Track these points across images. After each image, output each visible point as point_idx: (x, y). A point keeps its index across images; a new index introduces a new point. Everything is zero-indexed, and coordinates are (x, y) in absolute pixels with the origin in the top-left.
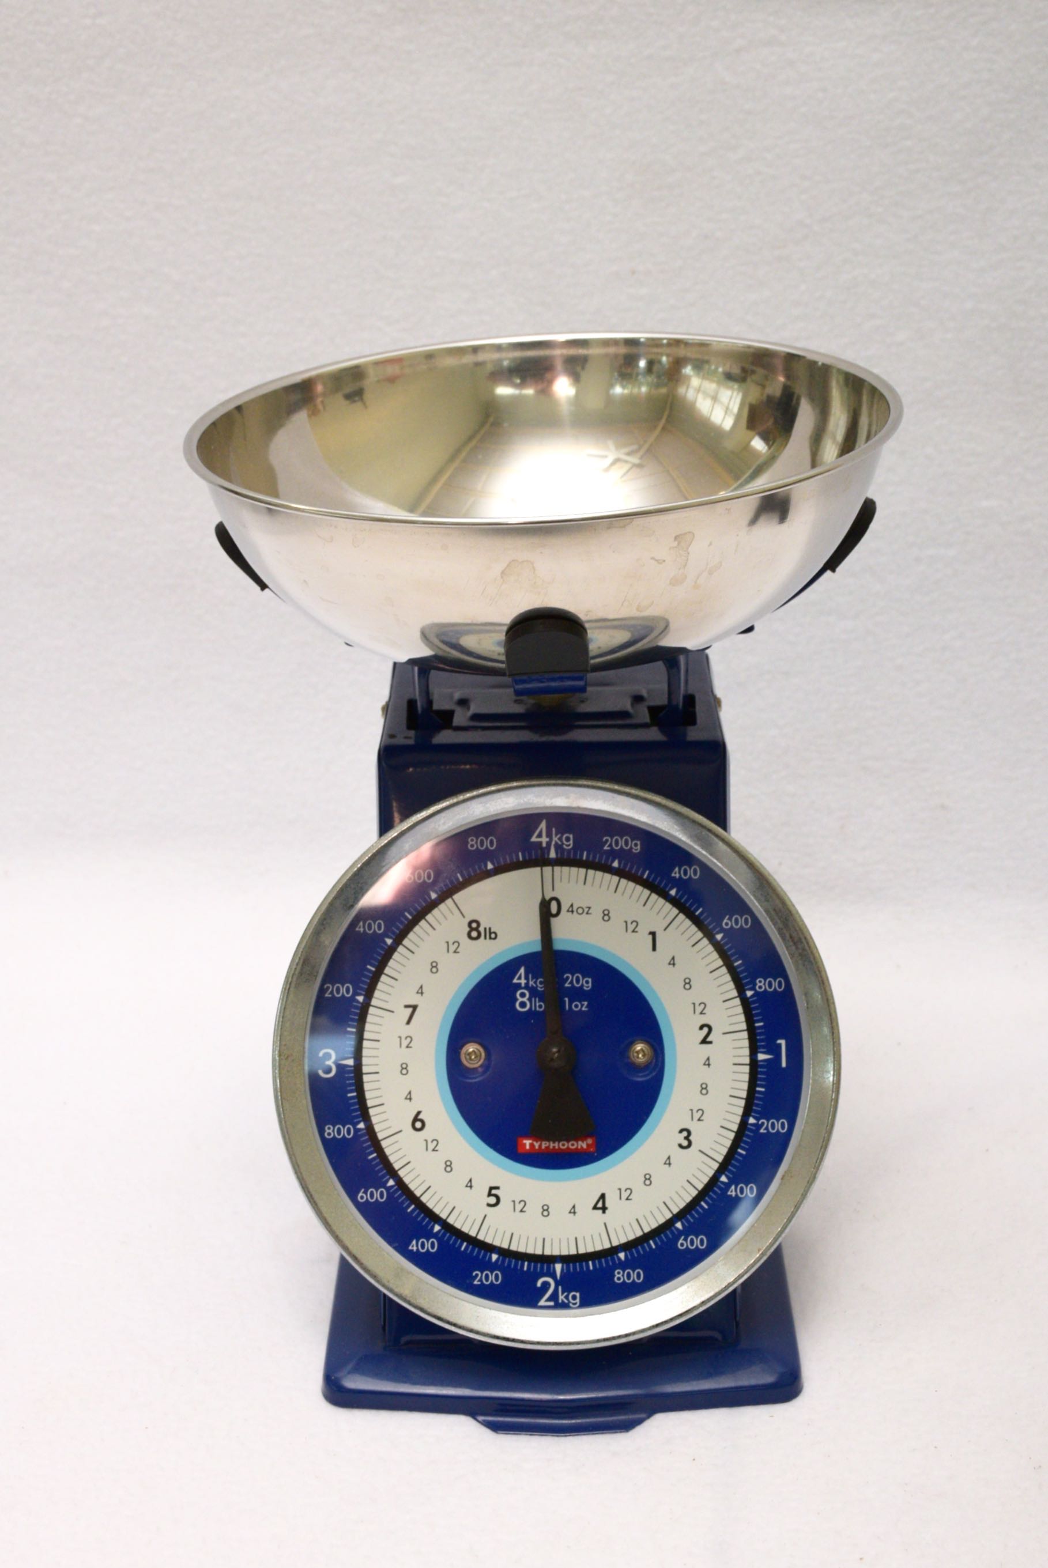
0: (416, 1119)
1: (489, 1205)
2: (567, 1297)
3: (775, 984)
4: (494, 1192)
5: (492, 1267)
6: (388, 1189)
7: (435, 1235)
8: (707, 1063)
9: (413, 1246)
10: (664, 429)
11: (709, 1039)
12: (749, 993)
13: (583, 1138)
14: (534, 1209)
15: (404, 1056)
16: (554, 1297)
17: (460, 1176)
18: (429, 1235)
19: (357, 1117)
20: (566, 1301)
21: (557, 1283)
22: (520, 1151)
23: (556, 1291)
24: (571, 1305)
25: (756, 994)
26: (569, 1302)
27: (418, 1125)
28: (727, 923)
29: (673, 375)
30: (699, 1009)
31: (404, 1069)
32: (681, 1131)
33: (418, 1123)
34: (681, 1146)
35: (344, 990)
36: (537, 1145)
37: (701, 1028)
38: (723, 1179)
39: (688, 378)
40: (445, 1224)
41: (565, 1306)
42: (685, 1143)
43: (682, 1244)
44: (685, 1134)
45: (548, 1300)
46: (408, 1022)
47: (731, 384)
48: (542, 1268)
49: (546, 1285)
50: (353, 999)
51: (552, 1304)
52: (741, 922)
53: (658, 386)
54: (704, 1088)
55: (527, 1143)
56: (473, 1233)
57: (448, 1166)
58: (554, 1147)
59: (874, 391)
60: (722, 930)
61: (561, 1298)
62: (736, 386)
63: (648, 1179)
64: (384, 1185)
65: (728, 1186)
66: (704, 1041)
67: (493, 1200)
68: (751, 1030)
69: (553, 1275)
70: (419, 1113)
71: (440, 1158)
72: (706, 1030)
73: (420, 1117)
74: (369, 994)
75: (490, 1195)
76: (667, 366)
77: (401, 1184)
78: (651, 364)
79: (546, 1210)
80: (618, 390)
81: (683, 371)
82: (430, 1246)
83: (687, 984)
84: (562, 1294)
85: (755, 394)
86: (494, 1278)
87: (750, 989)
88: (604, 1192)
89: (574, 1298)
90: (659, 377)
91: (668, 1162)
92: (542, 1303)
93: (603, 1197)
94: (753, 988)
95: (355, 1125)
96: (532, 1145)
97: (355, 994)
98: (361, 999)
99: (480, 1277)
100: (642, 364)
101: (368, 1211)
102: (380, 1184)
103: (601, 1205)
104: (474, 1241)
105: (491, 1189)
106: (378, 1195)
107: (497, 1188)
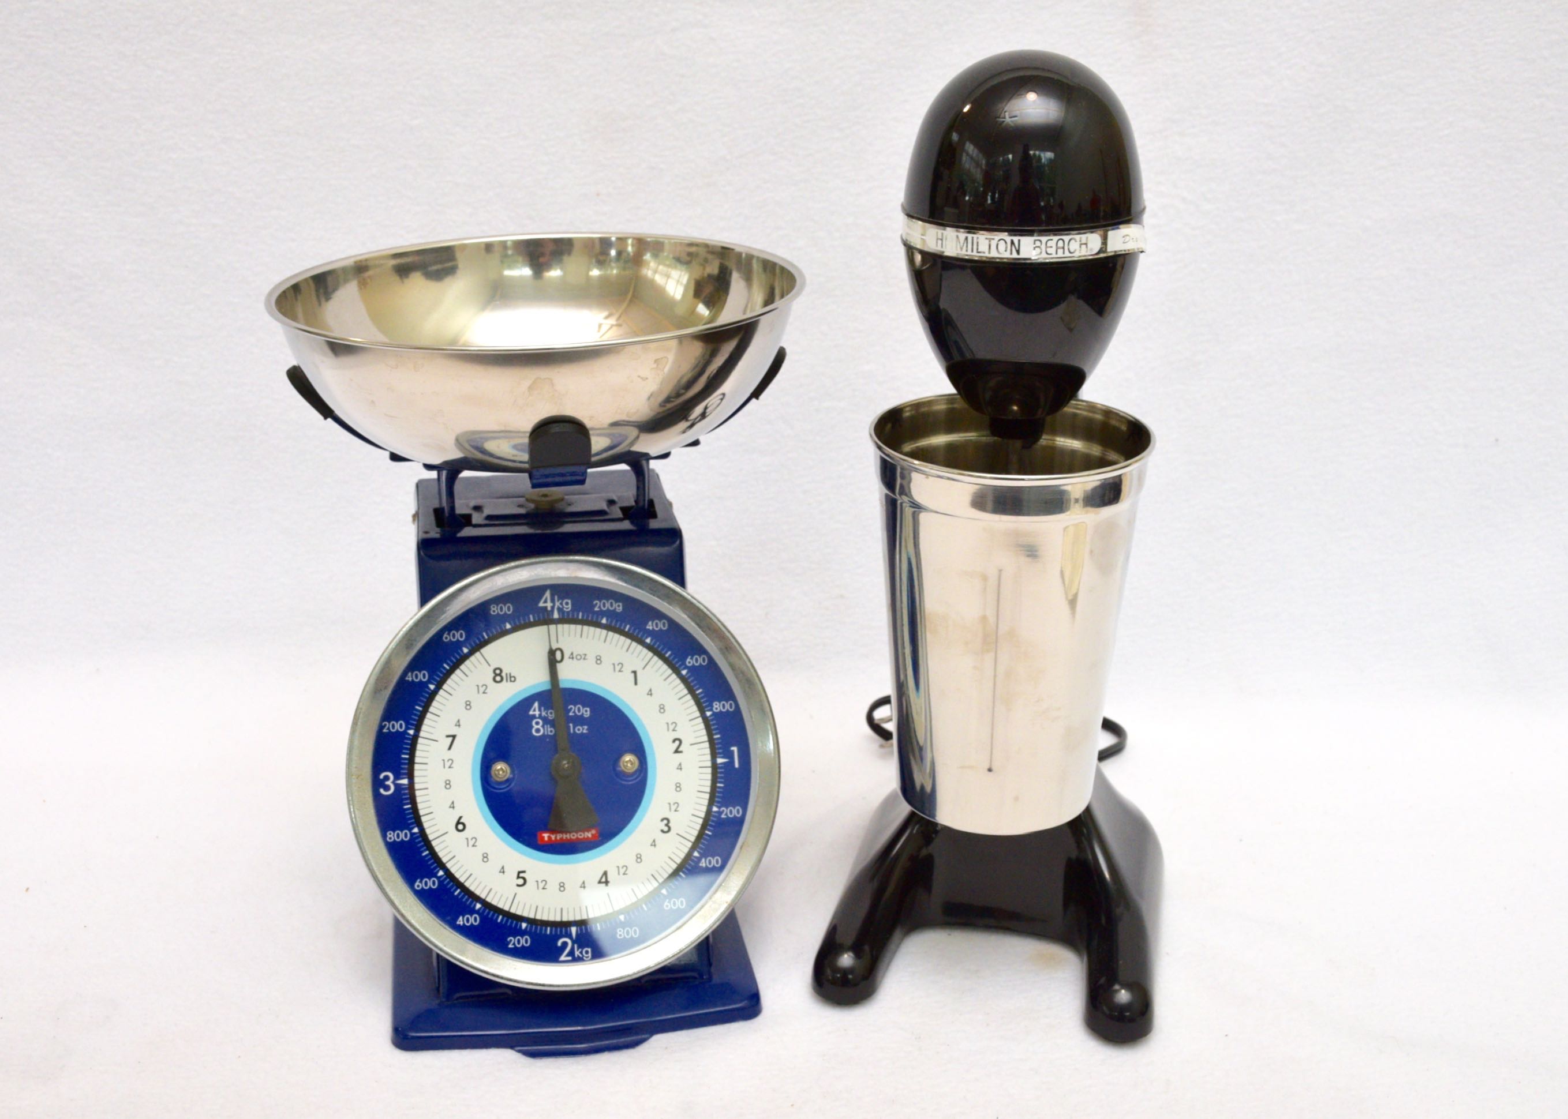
0: (458, 823)
1: (518, 885)
2: (581, 953)
3: (727, 706)
4: (521, 875)
5: (522, 933)
6: (439, 878)
7: (477, 912)
8: (680, 767)
9: (460, 921)
10: (631, 301)
11: (680, 749)
12: (708, 714)
13: (588, 830)
14: (553, 886)
15: (447, 774)
16: (571, 953)
17: (494, 864)
18: (472, 911)
19: (412, 823)
20: (581, 956)
21: (574, 942)
22: (539, 842)
23: (573, 949)
24: (585, 958)
25: (714, 714)
26: (583, 956)
27: (460, 827)
28: (690, 661)
29: (637, 260)
30: (671, 727)
31: (448, 784)
32: (662, 820)
33: (460, 825)
34: (663, 831)
35: (398, 726)
36: (553, 837)
37: (674, 741)
38: (696, 854)
39: (648, 263)
40: (484, 903)
41: (579, 959)
42: (666, 829)
43: (667, 905)
44: (665, 822)
45: (568, 955)
46: (450, 748)
47: (678, 265)
48: (561, 931)
49: (565, 944)
50: (405, 732)
51: (570, 958)
52: (700, 660)
53: (624, 269)
54: (678, 787)
55: (546, 836)
56: (506, 908)
57: (485, 857)
58: (566, 838)
59: (783, 269)
60: (686, 667)
61: (577, 953)
62: (684, 267)
63: (639, 858)
64: (435, 875)
65: (699, 859)
66: (677, 751)
67: (521, 881)
68: (711, 741)
69: (570, 936)
70: (460, 818)
71: (478, 852)
72: (677, 743)
73: (462, 821)
74: (418, 729)
75: (518, 877)
76: (632, 254)
77: (448, 873)
78: (619, 253)
79: (562, 886)
80: (595, 272)
81: (645, 258)
82: (473, 920)
83: (662, 708)
84: (578, 950)
85: (698, 272)
86: (524, 941)
87: (709, 710)
88: (605, 870)
89: (587, 952)
90: (626, 262)
91: (654, 844)
92: (563, 958)
93: (605, 874)
94: (711, 710)
95: (410, 830)
96: (549, 837)
97: (407, 728)
98: (411, 732)
99: (513, 942)
100: (613, 253)
101: (424, 896)
102: (432, 874)
103: (604, 880)
104: (507, 914)
105: (519, 873)
106: (431, 884)
107: (524, 872)
